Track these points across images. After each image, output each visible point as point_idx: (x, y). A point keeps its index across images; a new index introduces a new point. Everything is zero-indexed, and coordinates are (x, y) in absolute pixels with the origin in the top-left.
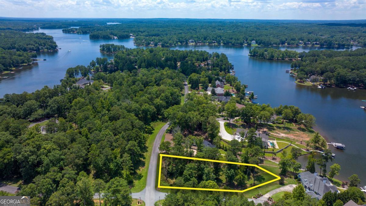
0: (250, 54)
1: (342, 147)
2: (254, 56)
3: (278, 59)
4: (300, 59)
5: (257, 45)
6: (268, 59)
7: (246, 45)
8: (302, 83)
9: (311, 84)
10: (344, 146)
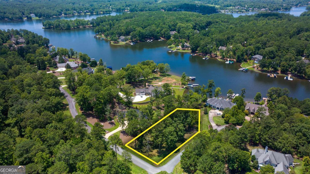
0: (44, 27)
1: (194, 78)
2: (49, 28)
3: (74, 28)
4: (92, 25)
5: (38, 18)
6: (66, 29)
7: (26, 18)
8: (116, 43)
9: (124, 43)
10: (195, 77)
